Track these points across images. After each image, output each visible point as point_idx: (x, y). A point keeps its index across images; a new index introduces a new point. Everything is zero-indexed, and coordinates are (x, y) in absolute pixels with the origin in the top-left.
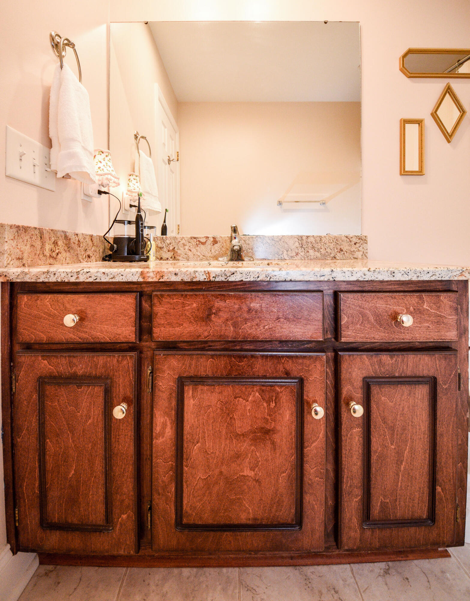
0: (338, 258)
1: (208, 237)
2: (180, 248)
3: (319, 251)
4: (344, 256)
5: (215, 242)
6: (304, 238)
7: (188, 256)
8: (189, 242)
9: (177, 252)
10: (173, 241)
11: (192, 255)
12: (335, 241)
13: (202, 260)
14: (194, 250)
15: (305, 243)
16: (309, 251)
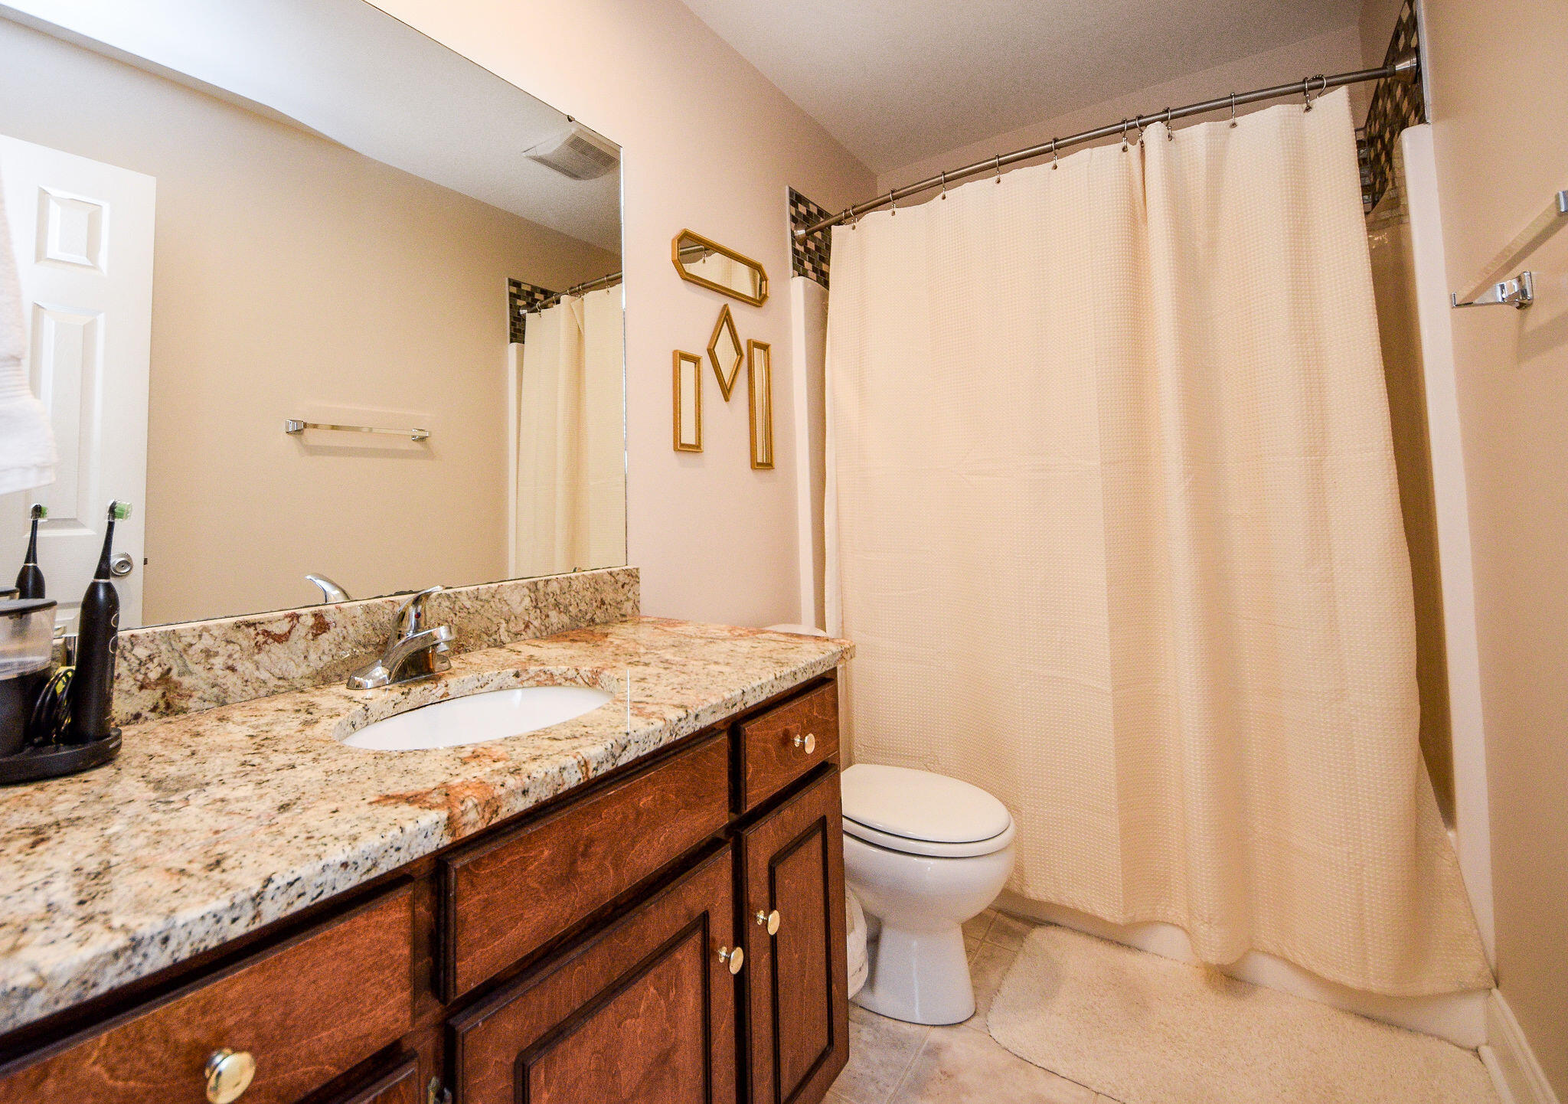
0: (597, 620)
1: (298, 617)
2: (191, 666)
3: (567, 611)
4: (607, 614)
5: (321, 626)
6: (541, 585)
7: (225, 691)
8: (228, 642)
9: (178, 685)
10: (163, 647)
11: (239, 682)
12: (592, 584)
13: (273, 693)
14: (245, 667)
15: (542, 597)
16: (549, 613)
